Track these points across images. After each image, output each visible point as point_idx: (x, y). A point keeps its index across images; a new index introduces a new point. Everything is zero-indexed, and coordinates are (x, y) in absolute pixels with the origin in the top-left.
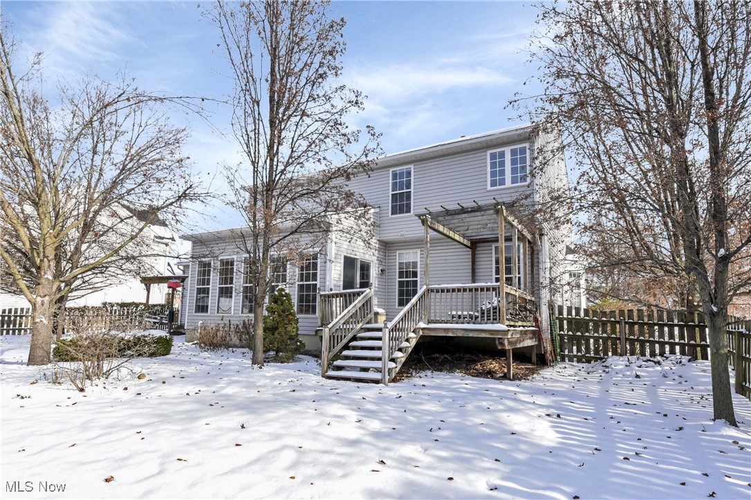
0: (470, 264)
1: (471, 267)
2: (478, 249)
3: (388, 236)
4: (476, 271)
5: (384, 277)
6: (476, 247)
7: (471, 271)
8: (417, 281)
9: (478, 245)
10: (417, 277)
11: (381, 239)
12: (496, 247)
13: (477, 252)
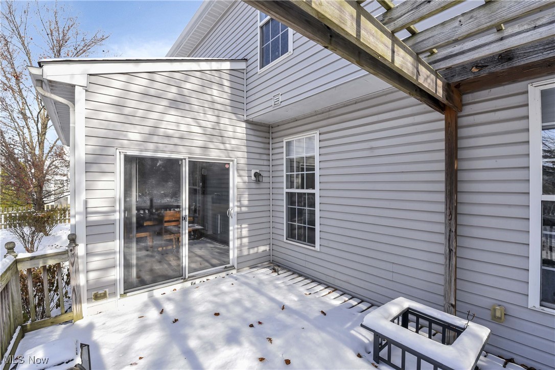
0: (442, 156)
1: (442, 166)
2: (467, 110)
3: (261, 110)
4: (462, 176)
5: (262, 185)
6: (461, 106)
7: (442, 177)
8: (314, 194)
9: (468, 98)
10: (313, 188)
11: (250, 118)
12: (544, 94)
13: (463, 121)
